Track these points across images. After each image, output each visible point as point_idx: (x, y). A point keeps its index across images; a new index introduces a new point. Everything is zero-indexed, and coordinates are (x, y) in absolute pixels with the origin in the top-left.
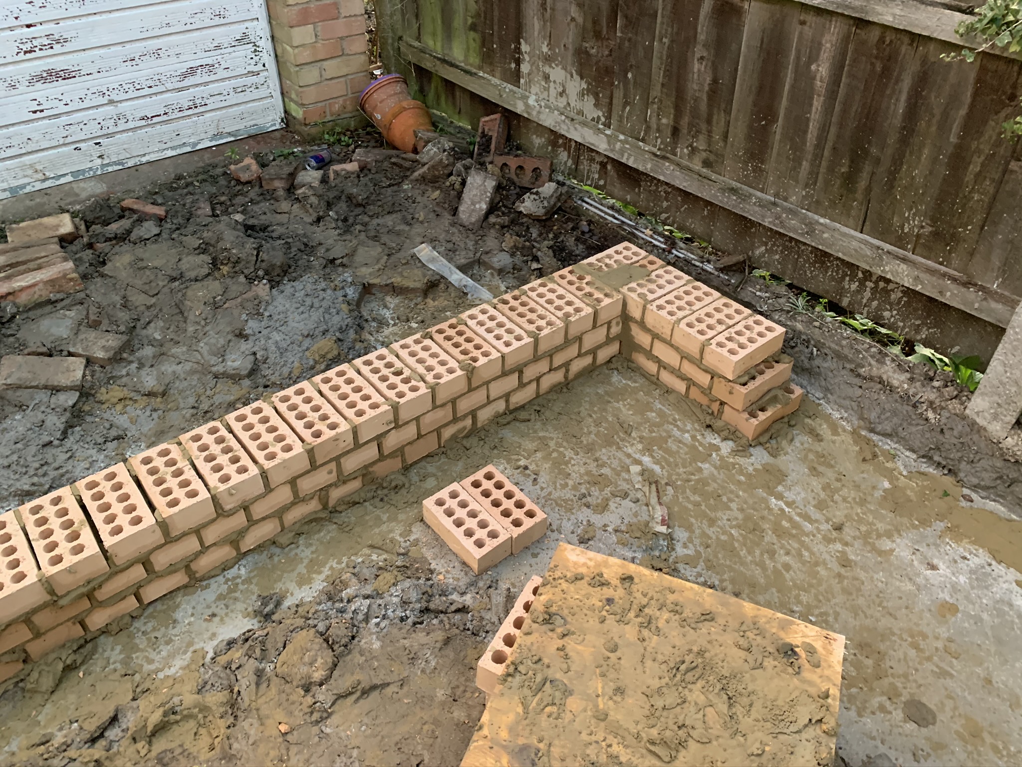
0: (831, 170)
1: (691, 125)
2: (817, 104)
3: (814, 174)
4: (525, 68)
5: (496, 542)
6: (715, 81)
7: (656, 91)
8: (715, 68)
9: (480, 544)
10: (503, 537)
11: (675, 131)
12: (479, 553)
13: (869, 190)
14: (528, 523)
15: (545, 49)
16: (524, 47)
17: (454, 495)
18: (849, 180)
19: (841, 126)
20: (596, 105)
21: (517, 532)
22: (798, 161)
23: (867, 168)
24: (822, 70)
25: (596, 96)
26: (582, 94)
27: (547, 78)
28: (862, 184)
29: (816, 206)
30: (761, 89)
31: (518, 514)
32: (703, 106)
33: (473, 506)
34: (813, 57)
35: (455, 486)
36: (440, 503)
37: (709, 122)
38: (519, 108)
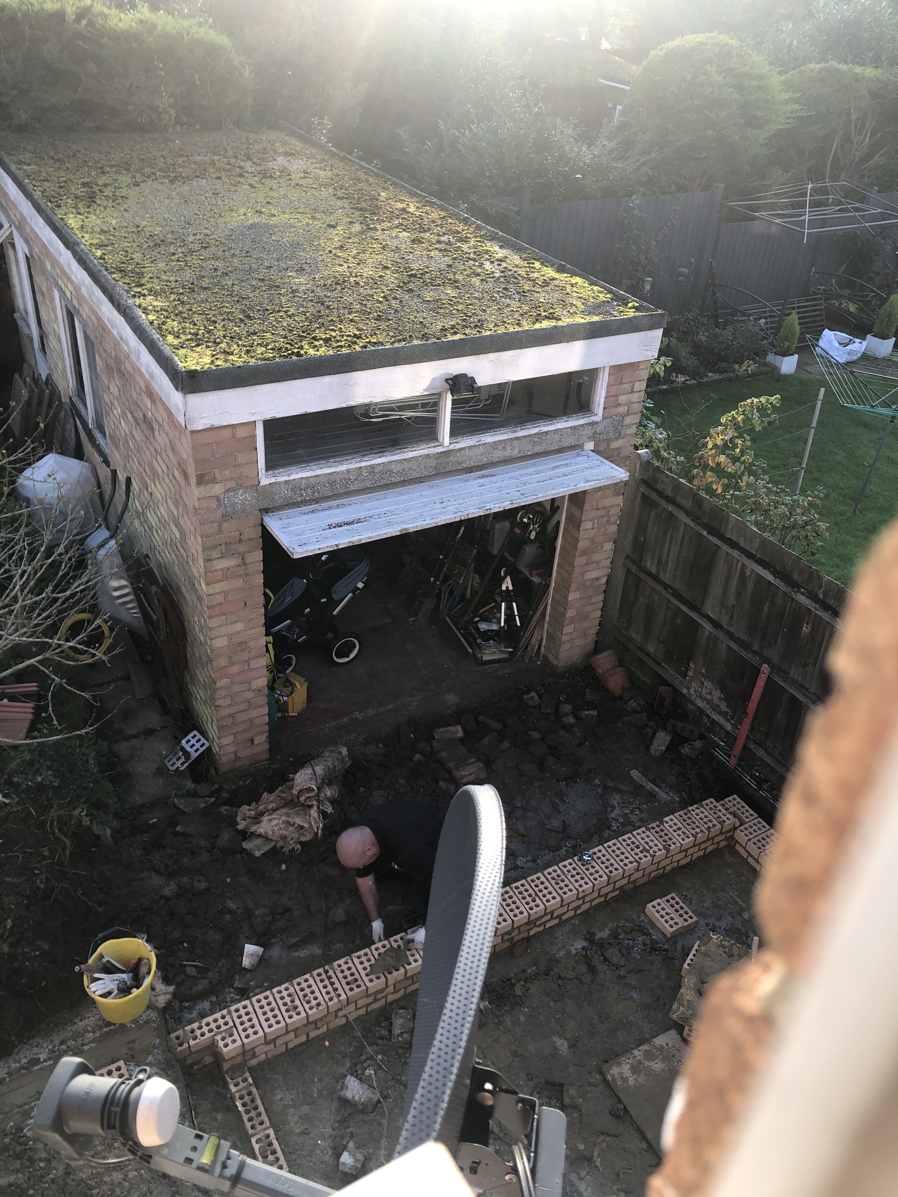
4: (690, 674)
5: (678, 927)
6: (787, 724)
8: (787, 719)
9: (671, 926)
10: (680, 925)
12: (671, 930)
14: (690, 921)
15: (703, 671)
16: (691, 665)
17: (659, 904)
20: (728, 707)
21: (686, 924)
26: (720, 699)
27: (702, 683)
31: (686, 916)
33: (667, 910)
35: (659, 900)
36: (654, 907)
38: (685, 691)
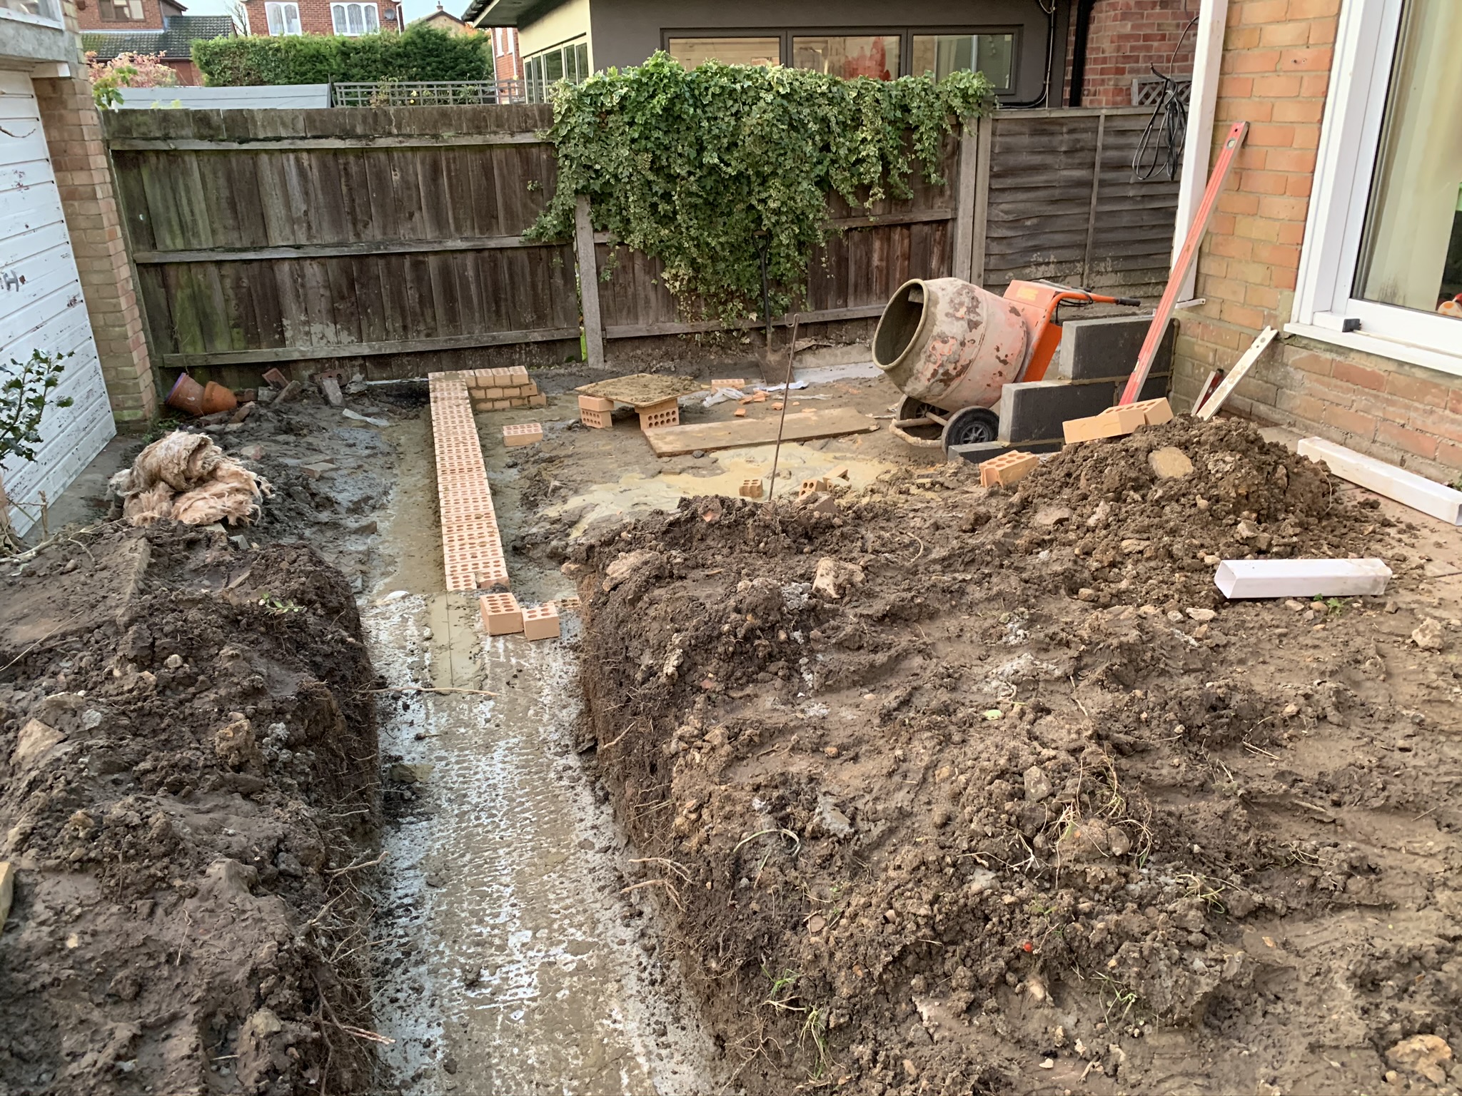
0: (489, 311)
1: (413, 321)
2: (473, 287)
3: (482, 316)
4: (288, 334)
6: (421, 296)
7: (388, 312)
8: (419, 290)
11: (405, 328)
13: (507, 313)
15: (303, 318)
16: (285, 322)
18: (498, 312)
19: (486, 291)
20: (350, 334)
22: (473, 314)
23: (503, 304)
24: (470, 273)
25: (348, 330)
26: (337, 333)
27: (308, 333)
28: (503, 311)
29: (488, 329)
30: (445, 291)
32: (418, 310)
34: (465, 270)
37: (423, 314)
38: (294, 356)
